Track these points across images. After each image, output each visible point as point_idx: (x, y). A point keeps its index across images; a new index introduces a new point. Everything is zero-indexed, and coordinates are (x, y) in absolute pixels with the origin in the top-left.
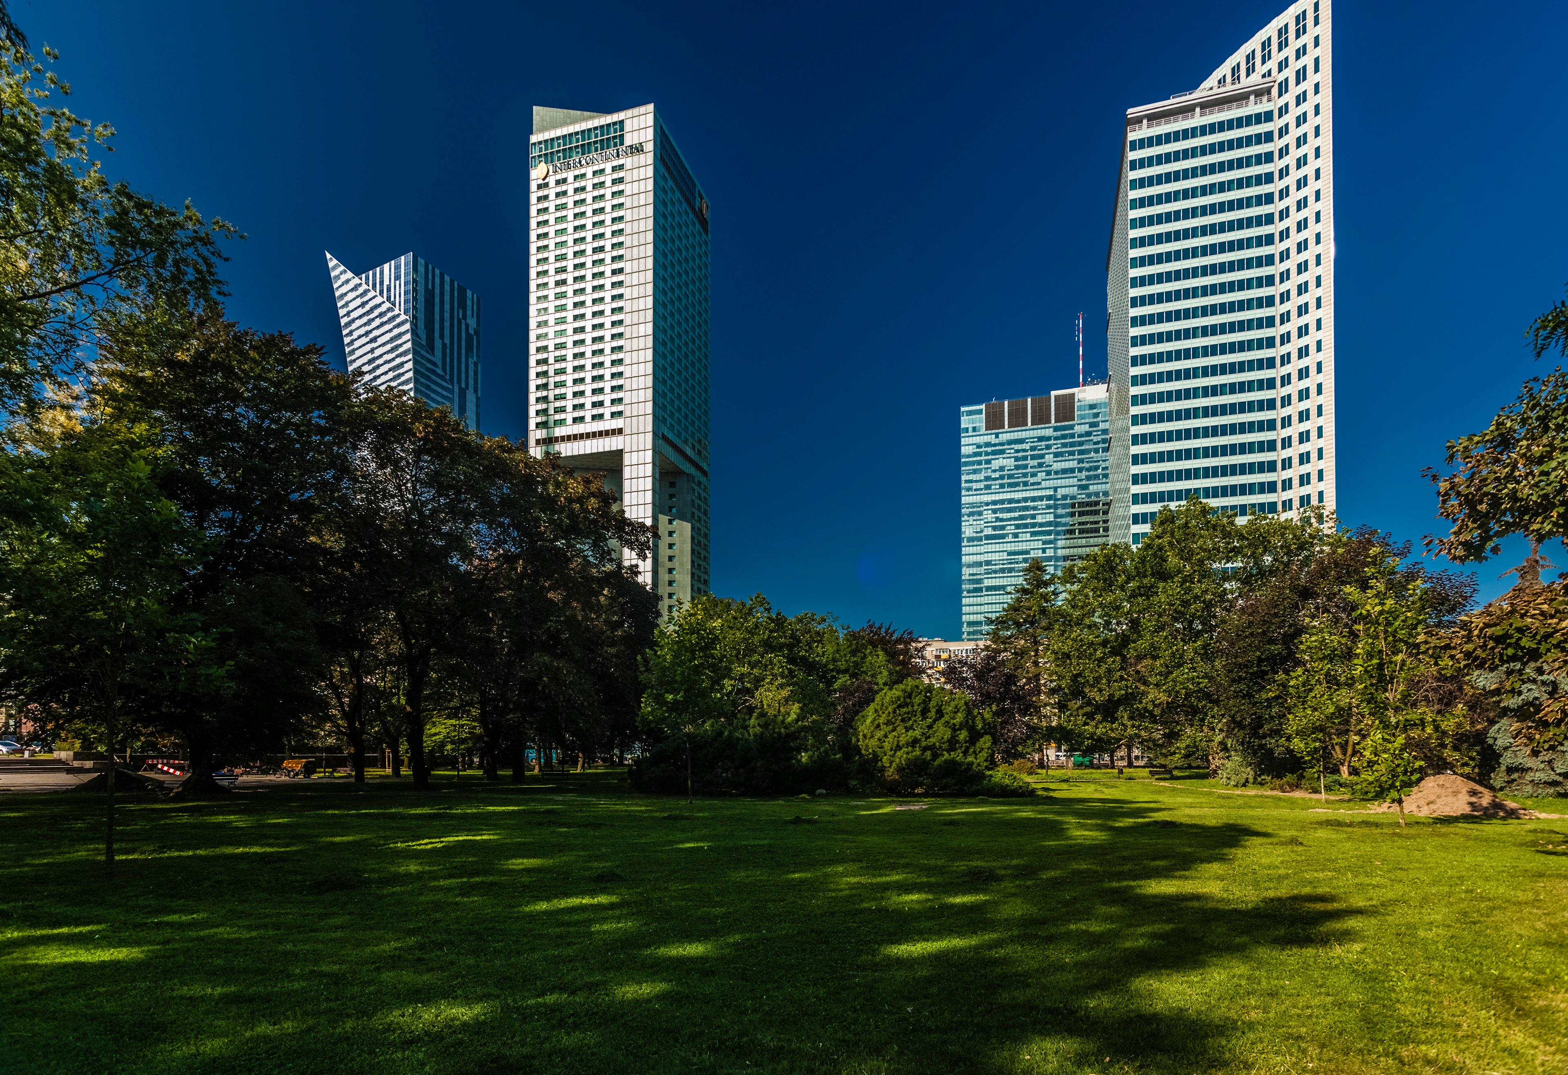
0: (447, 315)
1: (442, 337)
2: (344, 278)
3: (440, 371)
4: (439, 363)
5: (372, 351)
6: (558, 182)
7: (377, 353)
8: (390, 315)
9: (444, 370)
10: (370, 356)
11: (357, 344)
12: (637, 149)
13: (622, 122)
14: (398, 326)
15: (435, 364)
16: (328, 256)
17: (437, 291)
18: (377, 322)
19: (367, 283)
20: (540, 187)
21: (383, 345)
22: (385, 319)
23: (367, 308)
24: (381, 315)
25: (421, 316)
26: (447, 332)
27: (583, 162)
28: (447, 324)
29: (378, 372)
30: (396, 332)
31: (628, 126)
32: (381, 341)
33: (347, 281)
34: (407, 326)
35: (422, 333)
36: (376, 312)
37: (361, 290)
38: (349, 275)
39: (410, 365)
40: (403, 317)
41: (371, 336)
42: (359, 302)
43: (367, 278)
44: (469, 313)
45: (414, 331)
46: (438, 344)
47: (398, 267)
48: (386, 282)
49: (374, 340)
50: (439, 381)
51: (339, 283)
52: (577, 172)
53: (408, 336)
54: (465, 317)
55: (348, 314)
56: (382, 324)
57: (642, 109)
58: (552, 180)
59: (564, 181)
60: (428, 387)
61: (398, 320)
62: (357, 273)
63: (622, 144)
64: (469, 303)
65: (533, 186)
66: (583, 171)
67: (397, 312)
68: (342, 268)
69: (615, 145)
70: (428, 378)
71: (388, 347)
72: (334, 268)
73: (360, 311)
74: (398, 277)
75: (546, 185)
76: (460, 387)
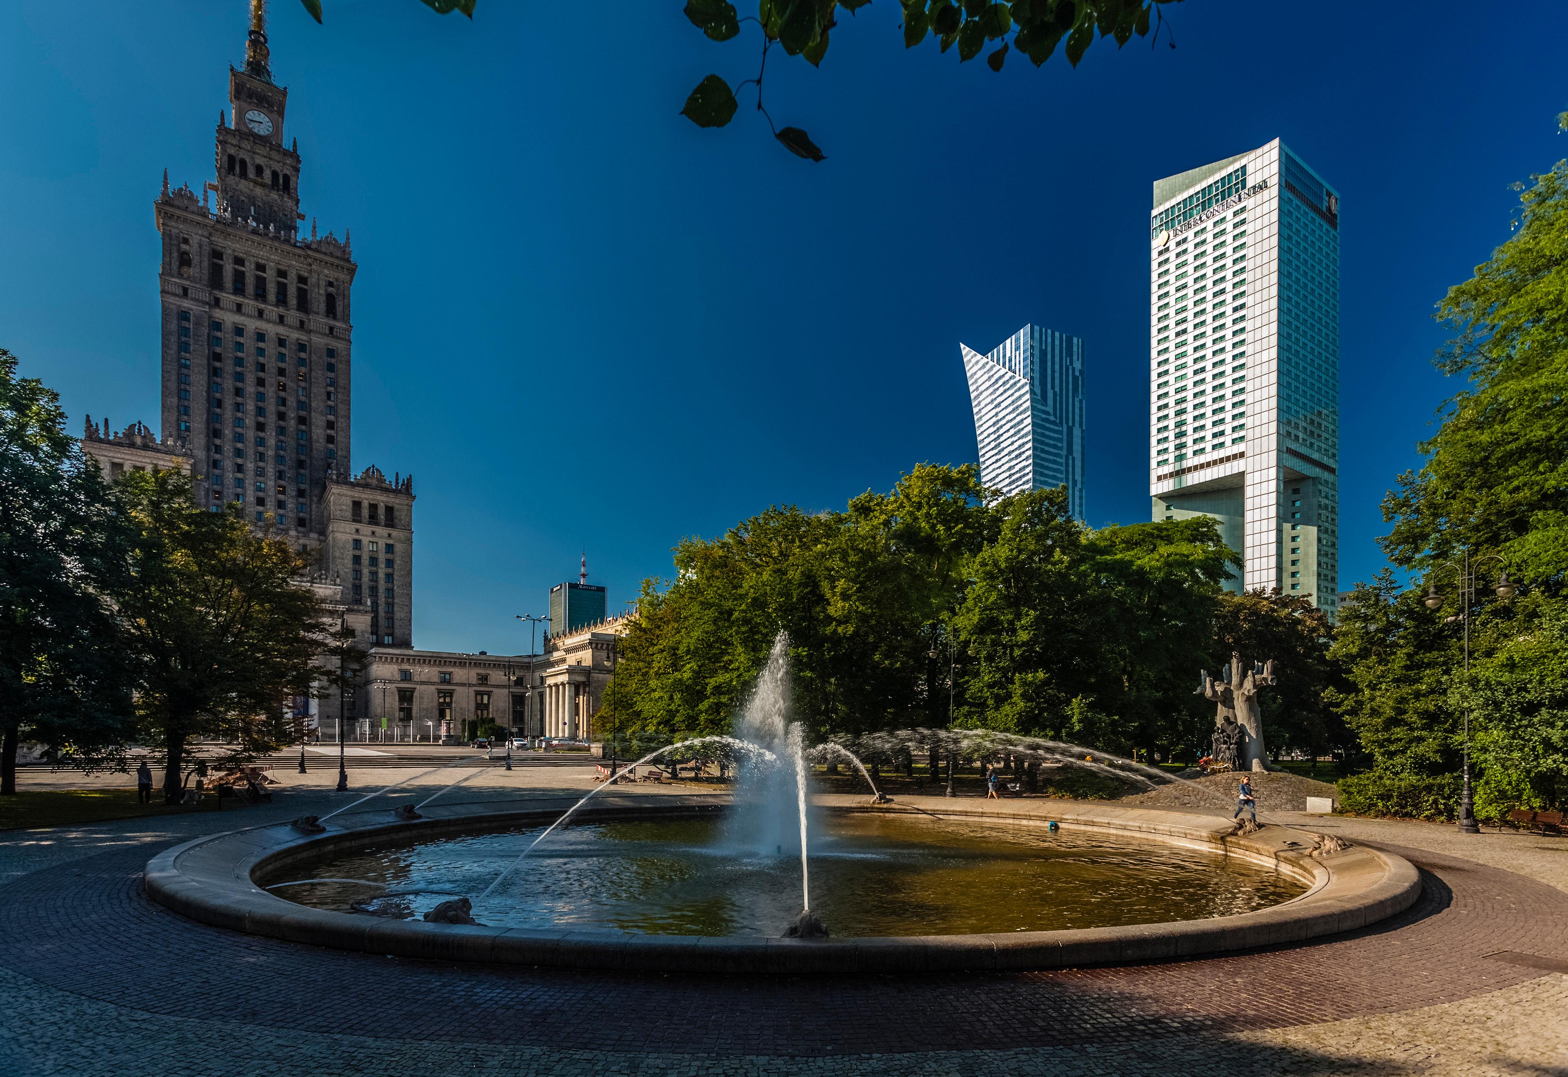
0: (1057, 367)
1: (1053, 387)
2: (974, 360)
3: (1052, 418)
4: (1051, 412)
5: (997, 414)
6: (1178, 244)
7: (1001, 415)
8: (1012, 382)
9: (1055, 415)
10: (994, 419)
11: (984, 412)
12: (1262, 186)
13: (1244, 168)
14: (1019, 389)
15: (1048, 413)
16: (962, 346)
17: (1049, 349)
18: (1001, 390)
19: (992, 360)
20: (1160, 253)
21: (1006, 407)
22: (1008, 386)
23: (993, 380)
24: (1004, 384)
25: (1037, 375)
26: (1057, 382)
27: (1204, 217)
28: (1057, 375)
29: (1001, 431)
30: (1017, 395)
31: (1250, 170)
32: (1003, 405)
33: (977, 362)
34: (1027, 388)
35: (1038, 391)
36: (1000, 382)
37: (988, 367)
38: (979, 356)
39: (1029, 420)
40: (1023, 381)
41: (996, 402)
42: (986, 377)
43: (993, 355)
44: (1075, 358)
45: (1032, 392)
46: (1050, 394)
47: (1018, 340)
48: (1008, 355)
49: (999, 404)
50: (1051, 426)
51: (971, 365)
52: (1198, 228)
53: (1028, 396)
54: (1071, 363)
55: (977, 389)
56: (1005, 391)
57: (1266, 147)
58: (1172, 244)
59: (1185, 240)
60: (1043, 435)
61: (1019, 385)
62: (984, 354)
63: (1244, 187)
64: (1075, 349)
65: (1154, 254)
66: (1203, 226)
67: (1017, 378)
68: (974, 352)
69: (1237, 191)
70: (1043, 427)
71: (1010, 409)
72: (967, 355)
73: (987, 384)
74: (1018, 348)
75: (1167, 250)
76: (1068, 426)
